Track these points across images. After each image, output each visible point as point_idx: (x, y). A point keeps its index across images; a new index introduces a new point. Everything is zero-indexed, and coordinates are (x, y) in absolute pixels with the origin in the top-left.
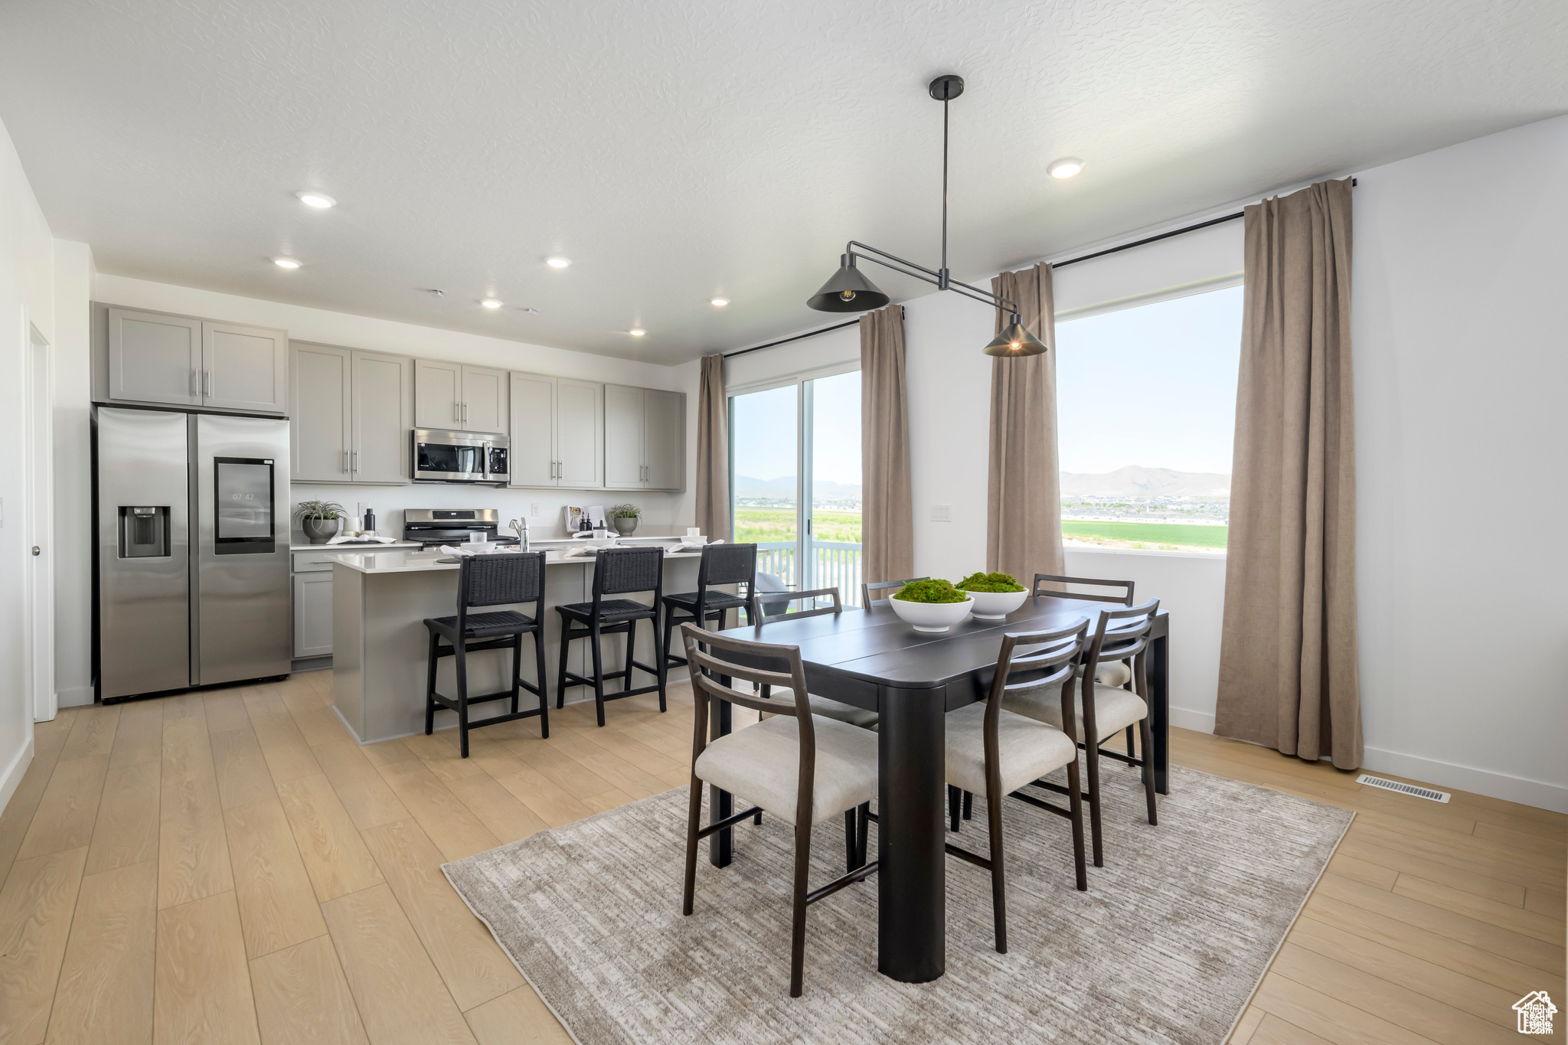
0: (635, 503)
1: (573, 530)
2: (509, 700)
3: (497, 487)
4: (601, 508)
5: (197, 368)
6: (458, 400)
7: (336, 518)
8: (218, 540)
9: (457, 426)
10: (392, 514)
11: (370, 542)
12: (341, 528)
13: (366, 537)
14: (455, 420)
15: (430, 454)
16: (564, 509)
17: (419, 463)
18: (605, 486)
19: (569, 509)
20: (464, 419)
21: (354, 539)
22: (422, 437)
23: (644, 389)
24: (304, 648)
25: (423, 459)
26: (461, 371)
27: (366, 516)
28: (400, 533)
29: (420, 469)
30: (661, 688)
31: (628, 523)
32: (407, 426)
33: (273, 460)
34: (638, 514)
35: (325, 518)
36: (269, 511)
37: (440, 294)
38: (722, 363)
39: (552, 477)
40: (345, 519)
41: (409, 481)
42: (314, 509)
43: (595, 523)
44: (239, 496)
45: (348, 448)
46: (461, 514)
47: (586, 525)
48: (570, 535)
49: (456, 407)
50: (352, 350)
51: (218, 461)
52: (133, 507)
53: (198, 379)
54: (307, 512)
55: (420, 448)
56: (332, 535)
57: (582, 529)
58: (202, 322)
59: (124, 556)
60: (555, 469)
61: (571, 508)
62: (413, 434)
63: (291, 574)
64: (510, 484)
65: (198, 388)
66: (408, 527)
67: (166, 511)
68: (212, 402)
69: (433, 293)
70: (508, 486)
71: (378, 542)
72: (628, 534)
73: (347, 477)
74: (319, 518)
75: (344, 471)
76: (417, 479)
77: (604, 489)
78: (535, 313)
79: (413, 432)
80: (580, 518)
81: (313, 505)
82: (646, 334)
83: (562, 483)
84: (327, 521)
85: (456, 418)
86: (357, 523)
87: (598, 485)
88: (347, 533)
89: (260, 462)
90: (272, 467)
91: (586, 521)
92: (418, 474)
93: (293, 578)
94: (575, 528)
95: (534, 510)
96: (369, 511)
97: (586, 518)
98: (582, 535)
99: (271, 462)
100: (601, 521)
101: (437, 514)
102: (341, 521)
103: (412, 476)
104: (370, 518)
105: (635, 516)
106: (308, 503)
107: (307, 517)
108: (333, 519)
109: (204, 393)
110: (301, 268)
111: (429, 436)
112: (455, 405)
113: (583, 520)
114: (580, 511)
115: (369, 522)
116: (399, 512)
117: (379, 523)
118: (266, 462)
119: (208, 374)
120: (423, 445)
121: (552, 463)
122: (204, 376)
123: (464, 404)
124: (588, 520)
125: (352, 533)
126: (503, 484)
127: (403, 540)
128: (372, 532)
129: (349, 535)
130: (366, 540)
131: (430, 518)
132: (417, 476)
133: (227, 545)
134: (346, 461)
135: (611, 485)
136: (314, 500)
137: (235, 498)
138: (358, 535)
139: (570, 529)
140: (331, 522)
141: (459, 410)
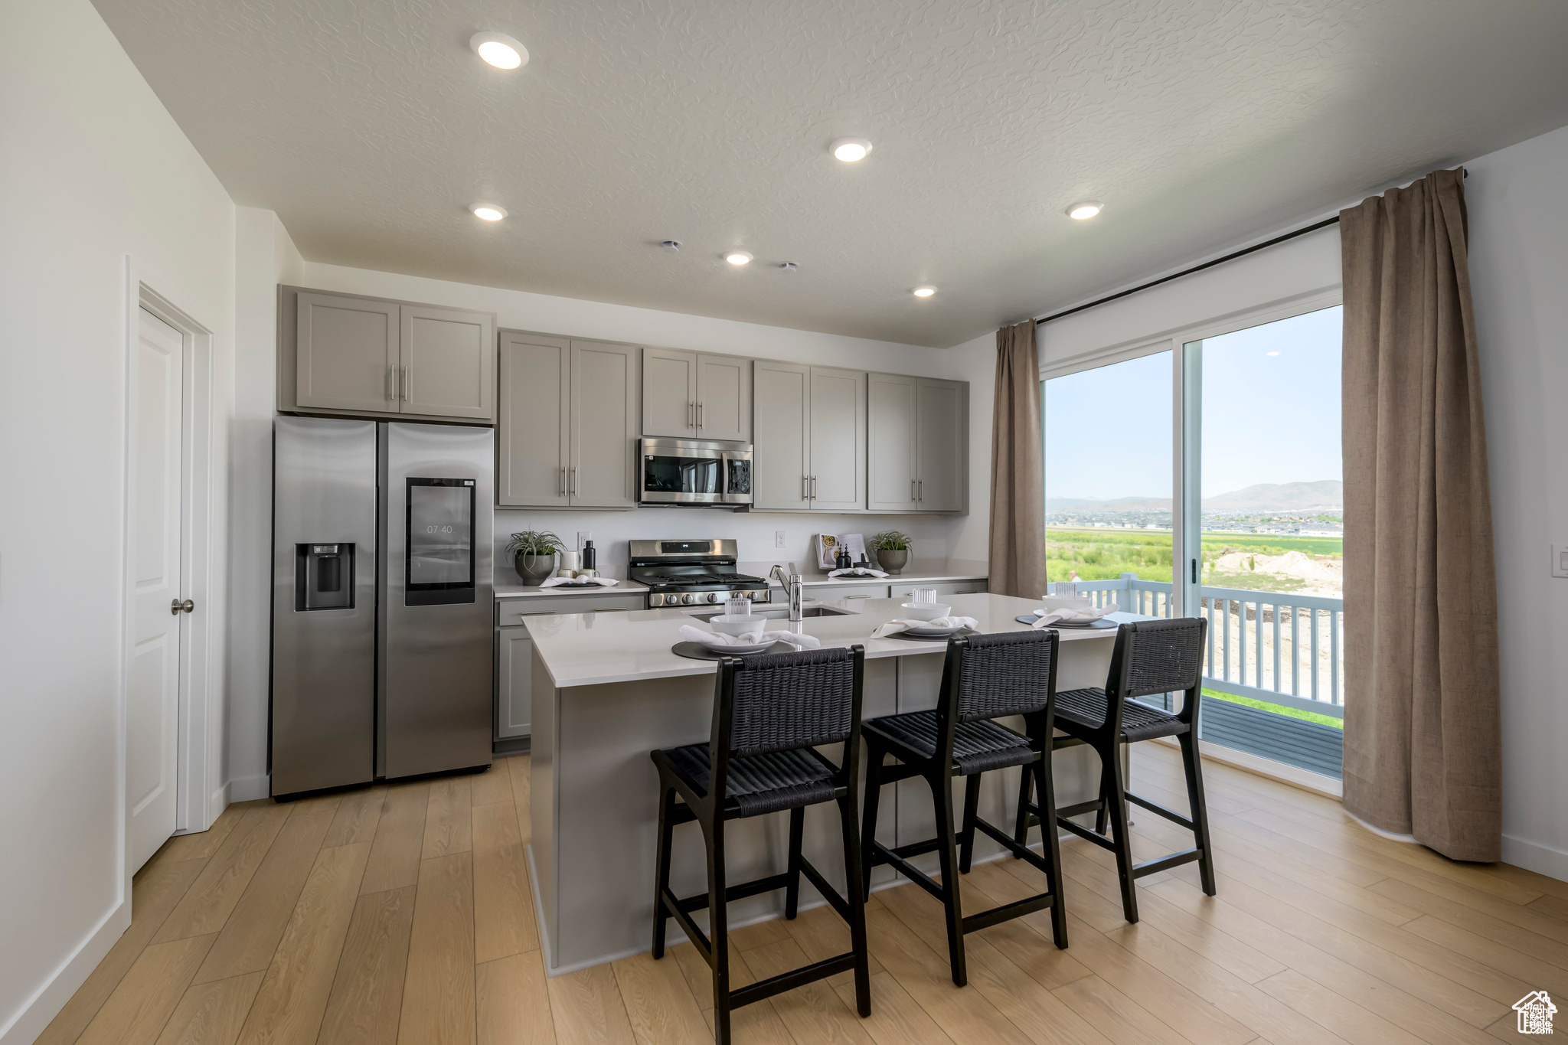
0: (903, 530)
1: (826, 566)
2: (783, 892)
3: (736, 511)
4: (860, 537)
5: (394, 366)
6: (692, 399)
7: (551, 553)
8: (410, 587)
9: (691, 433)
10: (615, 546)
11: (589, 585)
12: (557, 564)
13: (584, 579)
14: (689, 425)
15: (656, 471)
16: (815, 538)
17: (647, 482)
18: (867, 508)
19: (821, 538)
20: (699, 423)
21: (570, 580)
22: (650, 448)
23: (917, 378)
24: (510, 726)
25: (650, 479)
26: (695, 360)
27: (585, 550)
28: (624, 570)
29: (647, 489)
30: (1054, 899)
31: (897, 556)
32: (633, 434)
33: (474, 481)
34: (906, 545)
35: (539, 553)
36: (468, 547)
37: (674, 246)
38: (1034, 331)
39: (803, 497)
40: (562, 554)
41: (633, 504)
42: (527, 542)
43: (856, 558)
44: (434, 528)
45: (565, 464)
46: (694, 546)
47: (843, 560)
48: (825, 572)
49: (690, 408)
50: (571, 339)
51: (411, 482)
52: (314, 545)
53: (394, 378)
54: (518, 546)
55: (647, 461)
56: (546, 575)
57: (839, 566)
58: (400, 305)
59: (304, 609)
60: (808, 487)
61: (823, 536)
62: (639, 444)
63: (497, 629)
64: (753, 507)
65: (394, 389)
66: (633, 563)
67: (351, 547)
68: (410, 407)
69: (666, 247)
70: (750, 510)
71: (598, 585)
72: (896, 571)
73: (563, 501)
74: (530, 553)
75: (560, 493)
76: (644, 503)
77: (867, 512)
78: (794, 268)
79: (640, 441)
80: (835, 548)
81: (526, 536)
82: (936, 294)
83: (815, 505)
84: (540, 557)
85: (690, 422)
86: (574, 561)
87: (859, 507)
88: (563, 572)
89: (459, 483)
90: (473, 489)
91: (844, 555)
92: (645, 495)
93: (499, 632)
94: (829, 563)
95: (779, 540)
96: (588, 543)
97: (843, 550)
98: (840, 574)
99: (472, 483)
100: (862, 555)
101: (667, 546)
102: (557, 556)
103: (638, 498)
104: (590, 553)
105: (905, 548)
106: (521, 534)
107: (520, 552)
108: (548, 554)
109: (401, 396)
110: (506, 219)
111: (658, 446)
112: (689, 405)
113: (840, 553)
114: (834, 540)
115: (588, 558)
116: (622, 544)
117: (601, 559)
118: (466, 483)
119: (405, 372)
120: (651, 458)
121: (803, 479)
122: (401, 375)
123: (699, 403)
124: (846, 553)
125: (569, 573)
126: (744, 508)
127: (628, 579)
128: (591, 572)
129: (565, 576)
130: (584, 583)
131: (658, 552)
132: (644, 498)
133: (419, 593)
134: (563, 480)
135: (876, 507)
136: (528, 531)
137: (430, 531)
138: (575, 575)
139: (823, 565)
140: (545, 559)
141: (693, 412)
